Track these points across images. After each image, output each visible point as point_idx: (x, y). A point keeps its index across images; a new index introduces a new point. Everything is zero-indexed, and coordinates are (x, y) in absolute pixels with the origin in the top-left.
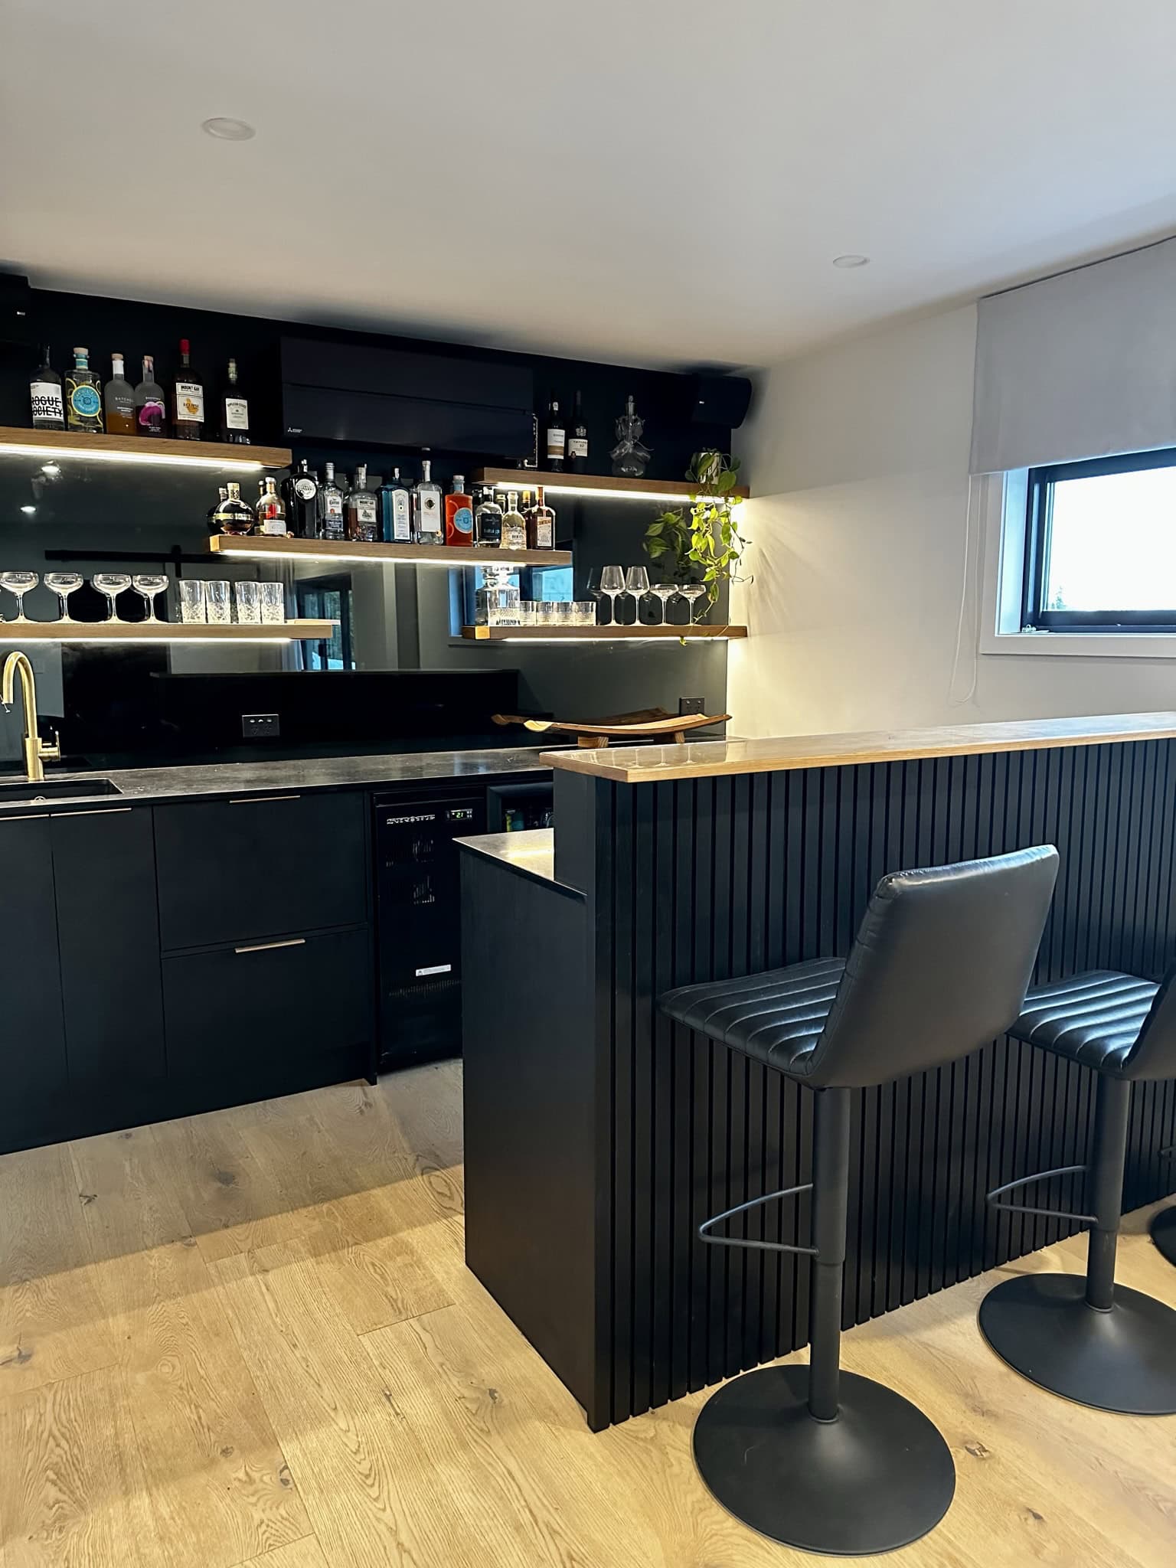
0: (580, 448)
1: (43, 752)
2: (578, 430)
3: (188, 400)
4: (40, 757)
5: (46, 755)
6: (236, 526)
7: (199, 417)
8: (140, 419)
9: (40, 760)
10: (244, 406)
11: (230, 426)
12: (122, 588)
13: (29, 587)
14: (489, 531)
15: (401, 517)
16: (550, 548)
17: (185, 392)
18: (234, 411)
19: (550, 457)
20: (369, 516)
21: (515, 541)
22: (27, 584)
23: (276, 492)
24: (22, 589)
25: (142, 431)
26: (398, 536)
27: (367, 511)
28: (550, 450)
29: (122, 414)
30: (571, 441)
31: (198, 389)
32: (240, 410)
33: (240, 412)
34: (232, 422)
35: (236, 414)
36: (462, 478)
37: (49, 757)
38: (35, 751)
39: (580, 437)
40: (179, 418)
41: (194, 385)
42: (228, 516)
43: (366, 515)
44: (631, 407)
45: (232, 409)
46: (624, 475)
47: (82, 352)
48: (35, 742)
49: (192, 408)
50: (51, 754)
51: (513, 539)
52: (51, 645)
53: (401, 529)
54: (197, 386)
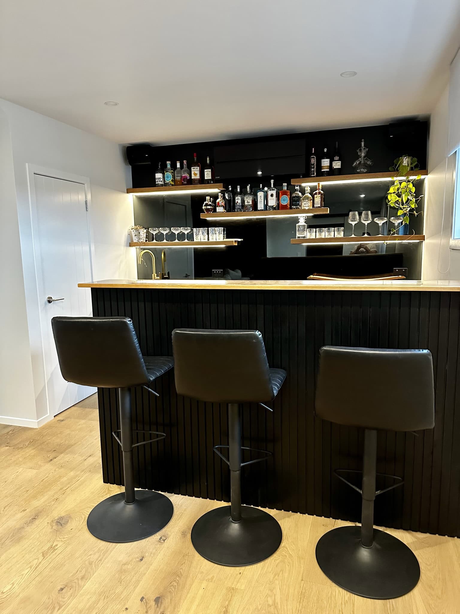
0: (337, 165)
2: (335, 158)
3: (194, 172)
6: (208, 210)
7: (198, 177)
8: (182, 180)
10: (210, 171)
11: (206, 178)
12: (178, 231)
15: (261, 202)
16: (320, 207)
17: (194, 170)
19: (322, 170)
21: (307, 205)
23: (222, 198)
25: (183, 184)
26: (259, 208)
27: (248, 201)
28: (322, 168)
30: (333, 163)
31: (197, 168)
32: (208, 172)
35: (208, 174)
36: (286, 184)
39: (337, 161)
40: (192, 178)
41: (196, 167)
42: (206, 207)
43: (248, 202)
44: (363, 144)
45: (206, 173)
46: (358, 173)
47: (168, 163)
49: (195, 174)
53: (261, 206)
54: (197, 167)
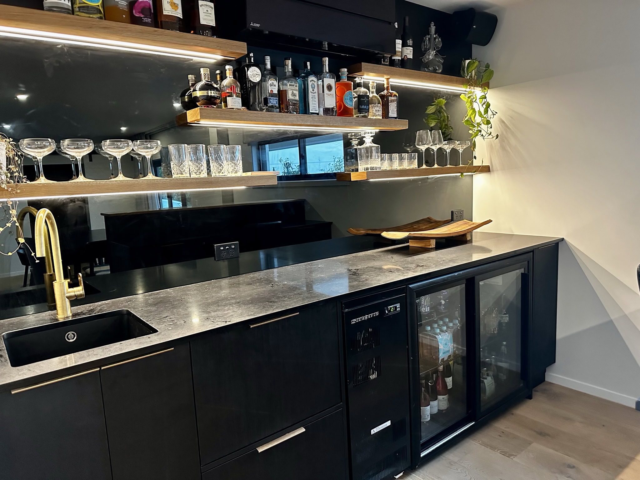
0: (409, 53)
1: (69, 292)
2: (408, 41)
4: (68, 297)
5: (73, 294)
6: (210, 101)
7: (179, 13)
8: (134, 11)
9: (67, 300)
10: (211, 7)
11: (201, 22)
12: (125, 152)
13: (46, 152)
14: (363, 107)
15: (313, 97)
16: (396, 118)
18: (205, 11)
19: (394, 58)
20: (295, 96)
21: (377, 114)
22: (45, 150)
23: (234, 77)
24: (42, 154)
25: (135, 21)
26: (312, 110)
27: (294, 92)
28: (395, 54)
29: (119, 6)
30: (405, 48)
32: (209, 9)
33: (209, 12)
34: (205, 19)
35: (207, 13)
36: (346, 70)
37: (76, 296)
38: (63, 293)
39: (410, 46)
40: (164, 14)
42: (204, 93)
43: (294, 95)
44: (433, 28)
45: (203, 9)
48: (62, 285)
50: (77, 293)
51: (375, 112)
52: (68, 200)
53: (313, 106)
